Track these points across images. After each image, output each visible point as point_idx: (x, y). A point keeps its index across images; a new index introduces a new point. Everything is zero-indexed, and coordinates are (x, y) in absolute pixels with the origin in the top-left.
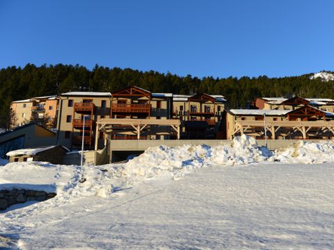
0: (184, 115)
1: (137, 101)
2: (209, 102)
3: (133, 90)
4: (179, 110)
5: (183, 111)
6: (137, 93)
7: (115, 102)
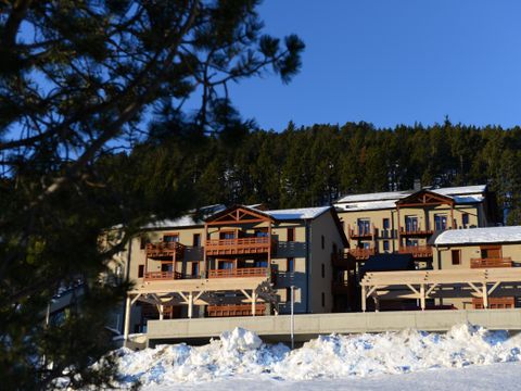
0: (392, 237)
1: (252, 232)
2: (444, 206)
3: (241, 213)
4: (381, 229)
5: (389, 230)
6: (248, 217)
7: (215, 236)
